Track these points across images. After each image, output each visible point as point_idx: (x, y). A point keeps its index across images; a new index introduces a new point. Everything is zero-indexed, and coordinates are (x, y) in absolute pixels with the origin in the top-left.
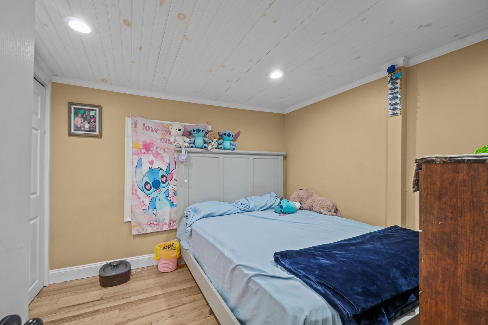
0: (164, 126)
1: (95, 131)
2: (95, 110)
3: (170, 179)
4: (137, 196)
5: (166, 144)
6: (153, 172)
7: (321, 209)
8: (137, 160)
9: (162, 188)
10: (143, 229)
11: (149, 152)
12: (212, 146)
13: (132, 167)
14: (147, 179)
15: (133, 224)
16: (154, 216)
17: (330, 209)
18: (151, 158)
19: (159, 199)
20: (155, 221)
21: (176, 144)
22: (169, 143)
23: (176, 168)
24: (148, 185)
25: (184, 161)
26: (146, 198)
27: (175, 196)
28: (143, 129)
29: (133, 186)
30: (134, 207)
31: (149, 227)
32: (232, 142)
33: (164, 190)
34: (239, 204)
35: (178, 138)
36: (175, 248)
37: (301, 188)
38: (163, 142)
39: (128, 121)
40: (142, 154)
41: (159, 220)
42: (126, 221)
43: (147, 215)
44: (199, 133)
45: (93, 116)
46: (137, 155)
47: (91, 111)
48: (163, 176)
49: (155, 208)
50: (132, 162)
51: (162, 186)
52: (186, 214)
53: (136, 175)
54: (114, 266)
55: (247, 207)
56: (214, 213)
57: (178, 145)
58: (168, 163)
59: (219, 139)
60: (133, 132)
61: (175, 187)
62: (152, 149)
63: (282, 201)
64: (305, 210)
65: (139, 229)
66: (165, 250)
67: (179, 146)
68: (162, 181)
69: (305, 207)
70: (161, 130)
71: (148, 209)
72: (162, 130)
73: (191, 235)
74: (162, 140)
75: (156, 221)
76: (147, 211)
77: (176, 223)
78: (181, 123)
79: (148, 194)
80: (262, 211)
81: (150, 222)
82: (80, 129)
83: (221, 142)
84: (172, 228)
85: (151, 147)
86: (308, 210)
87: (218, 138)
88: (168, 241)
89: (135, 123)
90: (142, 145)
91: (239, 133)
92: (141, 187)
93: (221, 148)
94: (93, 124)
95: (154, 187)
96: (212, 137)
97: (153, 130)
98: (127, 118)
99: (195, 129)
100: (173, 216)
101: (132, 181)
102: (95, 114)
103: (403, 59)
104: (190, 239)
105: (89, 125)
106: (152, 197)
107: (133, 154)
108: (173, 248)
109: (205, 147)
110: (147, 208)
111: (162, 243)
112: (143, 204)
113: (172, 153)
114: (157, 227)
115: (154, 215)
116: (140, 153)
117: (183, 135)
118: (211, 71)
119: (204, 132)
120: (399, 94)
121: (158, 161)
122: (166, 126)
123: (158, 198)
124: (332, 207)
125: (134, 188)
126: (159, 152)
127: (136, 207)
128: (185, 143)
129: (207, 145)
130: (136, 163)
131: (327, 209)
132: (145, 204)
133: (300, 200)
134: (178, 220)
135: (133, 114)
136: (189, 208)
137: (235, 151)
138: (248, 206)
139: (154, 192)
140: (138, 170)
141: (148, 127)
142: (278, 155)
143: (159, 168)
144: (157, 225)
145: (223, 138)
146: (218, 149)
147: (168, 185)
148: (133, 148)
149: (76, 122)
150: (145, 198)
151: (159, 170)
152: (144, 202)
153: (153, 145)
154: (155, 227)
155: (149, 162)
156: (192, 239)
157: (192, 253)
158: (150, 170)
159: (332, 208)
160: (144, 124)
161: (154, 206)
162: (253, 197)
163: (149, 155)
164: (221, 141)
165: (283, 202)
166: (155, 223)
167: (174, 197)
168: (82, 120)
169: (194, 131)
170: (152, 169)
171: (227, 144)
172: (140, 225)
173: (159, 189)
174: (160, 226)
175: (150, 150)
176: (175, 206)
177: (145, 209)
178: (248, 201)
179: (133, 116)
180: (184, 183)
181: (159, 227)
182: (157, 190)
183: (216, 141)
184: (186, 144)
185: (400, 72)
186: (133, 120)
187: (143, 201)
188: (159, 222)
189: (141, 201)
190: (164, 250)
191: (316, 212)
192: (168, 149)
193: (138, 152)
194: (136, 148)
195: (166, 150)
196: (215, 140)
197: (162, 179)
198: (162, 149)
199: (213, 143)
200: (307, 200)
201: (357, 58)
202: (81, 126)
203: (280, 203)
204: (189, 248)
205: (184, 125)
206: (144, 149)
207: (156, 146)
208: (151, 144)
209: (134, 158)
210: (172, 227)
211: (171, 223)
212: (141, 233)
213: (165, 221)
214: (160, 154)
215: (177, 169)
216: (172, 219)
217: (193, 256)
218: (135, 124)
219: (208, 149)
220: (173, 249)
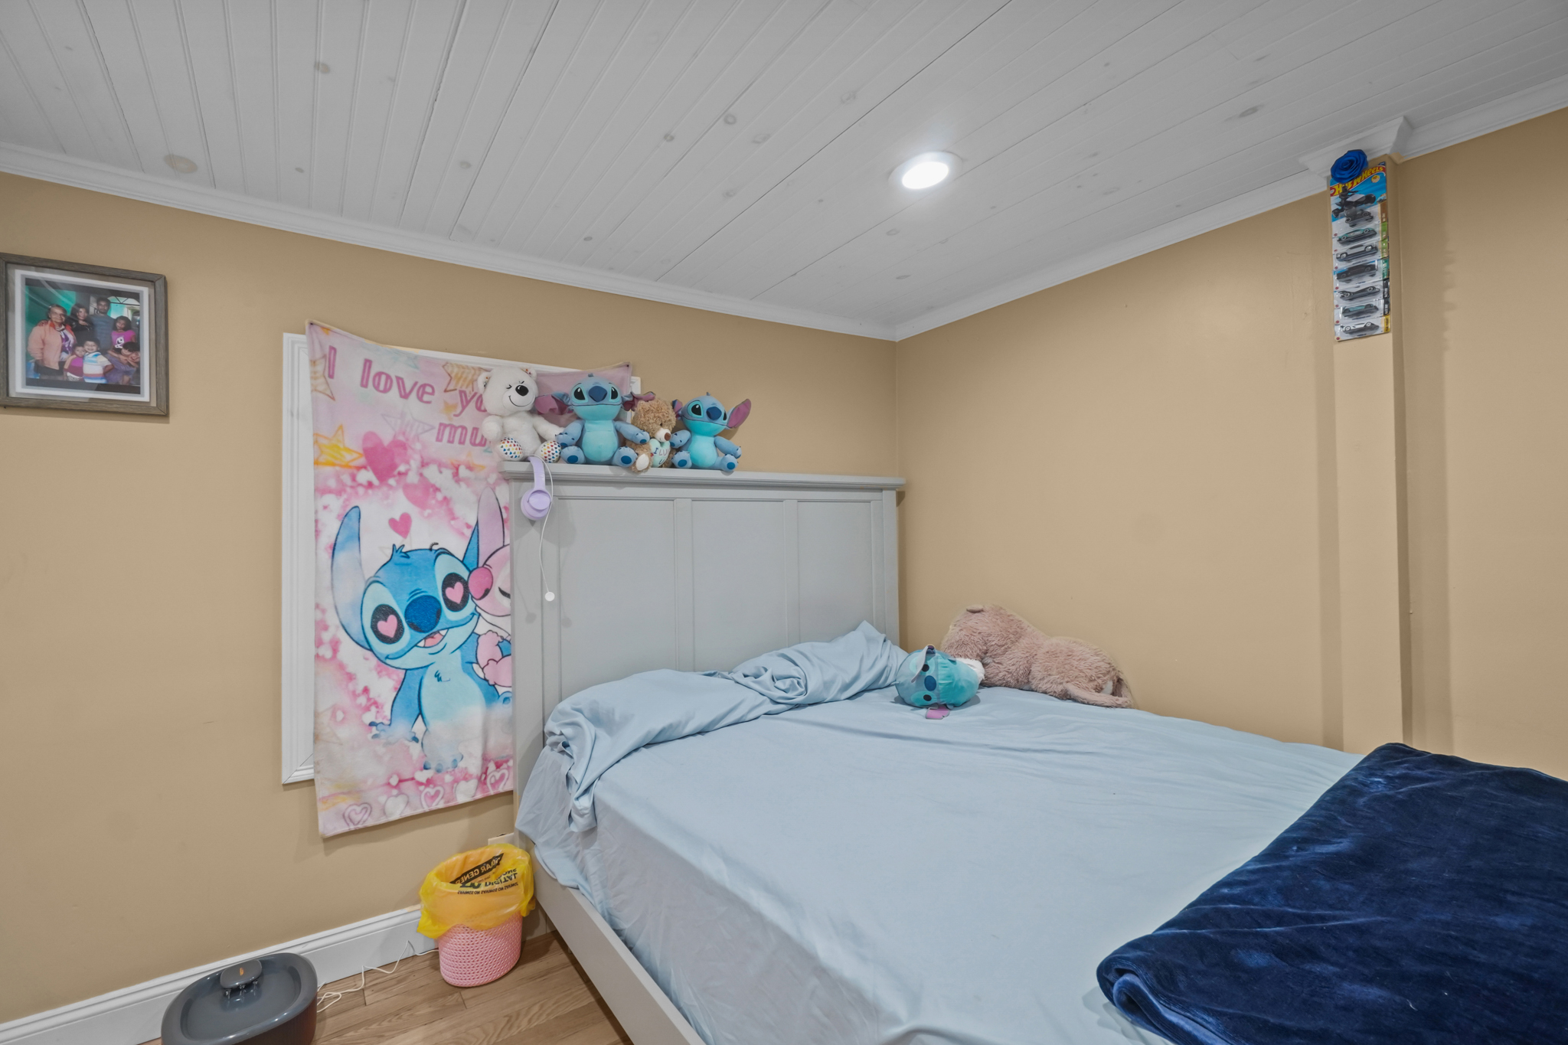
0: (453, 375)
1: (137, 390)
2: (136, 296)
3: (483, 592)
4: (341, 667)
5: (461, 446)
6: (408, 565)
7: (1067, 682)
8: (339, 516)
9: (448, 629)
10: (368, 807)
11: (392, 482)
12: (652, 455)
13: (316, 545)
14: (381, 595)
15: (321, 791)
16: (415, 748)
17: (1100, 681)
18: (401, 505)
19: (438, 677)
20: (421, 770)
21: (506, 445)
22: (474, 444)
23: (504, 546)
24: (386, 620)
25: (544, 517)
26: (379, 673)
27: (503, 657)
28: (364, 385)
29: (321, 626)
30: (325, 719)
31: (397, 796)
32: (722, 441)
33: (456, 637)
34: (766, 677)
35: (512, 423)
36: (514, 881)
37: (979, 607)
38: (451, 441)
39: (296, 350)
40: (361, 490)
41: (439, 764)
42: (291, 780)
43: (387, 744)
44: (601, 402)
45: (122, 322)
46: (339, 493)
47: (112, 299)
48: (451, 580)
49: (421, 713)
50: (316, 526)
51: (448, 621)
52: (558, 733)
53: (332, 579)
54: (235, 991)
55: (796, 689)
56: (678, 725)
57: (518, 453)
58: (473, 524)
59: (675, 430)
60: (321, 396)
61: (505, 624)
62: (402, 468)
63: (931, 663)
64: (1000, 686)
65: (349, 810)
66: (472, 893)
67: (521, 456)
68: (446, 600)
69: (1001, 675)
70: (439, 390)
71: (389, 723)
72: (446, 391)
73: (591, 831)
74: (447, 431)
75: (425, 768)
76: (383, 730)
77: (508, 768)
78: (525, 365)
79: (387, 657)
80: (849, 698)
81: (398, 775)
82: (60, 378)
83: (684, 442)
84: (492, 792)
85: (397, 460)
86: (1010, 687)
87: (674, 423)
88: (475, 848)
89: (324, 356)
90: (361, 452)
91: (747, 404)
92: (355, 630)
93: (682, 464)
94: (127, 356)
95: (415, 627)
96: (651, 421)
97: (408, 390)
98: (287, 337)
99: (585, 389)
100: (498, 741)
101: (317, 606)
102: (136, 313)
103: (1397, 128)
104: (587, 846)
105: (103, 361)
106: (406, 670)
107: (321, 491)
108: (506, 881)
109: (626, 460)
110: (385, 717)
111: (454, 858)
112: (369, 699)
113: (488, 484)
114: (431, 790)
115: (414, 743)
116: (352, 487)
117: (535, 411)
118: (672, 138)
119: (618, 400)
120: (1379, 255)
121: (429, 516)
122: (463, 373)
123: (431, 671)
124: (1105, 675)
125: (326, 636)
126: (432, 481)
127: (334, 715)
128: (545, 443)
129: (632, 451)
130: (331, 527)
131: (1091, 681)
132: (378, 700)
133: (980, 650)
134: (518, 759)
135: (315, 321)
136: (565, 705)
137: (736, 475)
138: (798, 683)
139: (415, 648)
140: (341, 556)
141: (383, 378)
142: (879, 489)
143: (435, 547)
144: (429, 782)
145: (690, 423)
146: (673, 466)
147: (476, 617)
148: (316, 463)
149: (35, 347)
150: (375, 673)
151: (432, 555)
152: (372, 695)
153: (410, 452)
154: (421, 792)
155: (393, 523)
156: (596, 846)
157: (598, 907)
158: (396, 557)
159: (1105, 678)
160: (368, 363)
161: (417, 706)
162: (805, 647)
163: (391, 492)
164: (683, 436)
165: (937, 664)
166: (422, 776)
167: (497, 662)
168: (67, 339)
169: (579, 395)
170: (404, 550)
171: (704, 447)
172: (353, 790)
173: (435, 633)
174: (444, 789)
175: (396, 472)
176: (506, 699)
177: (378, 722)
178: (796, 665)
179: (318, 329)
180: (542, 606)
181: (437, 793)
182: (425, 638)
183: (667, 437)
184: (550, 448)
185: (1382, 177)
186: (317, 346)
187: (366, 690)
188: (438, 771)
189: (360, 689)
190: (467, 893)
191: (1045, 693)
192: (470, 468)
193: (339, 481)
194: (333, 465)
195: (463, 472)
196: (662, 432)
197: (449, 590)
198: (446, 467)
199: (654, 444)
200: (1005, 651)
201: (1243, 115)
202: (62, 363)
203: (926, 668)
204: (581, 881)
205: (537, 371)
206: (369, 468)
207: (422, 457)
208: (401, 446)
209: (325, 507)
210: (494, 785)
211: (487, 768)
212: (360, 826)
213: (461, 764)
214: (437, 490)
215: (512, 550)
216: (493, 753)
217: (604, 917)
218: (327, 363)
219: (636, 468)
220: (507, 884)
